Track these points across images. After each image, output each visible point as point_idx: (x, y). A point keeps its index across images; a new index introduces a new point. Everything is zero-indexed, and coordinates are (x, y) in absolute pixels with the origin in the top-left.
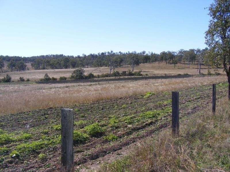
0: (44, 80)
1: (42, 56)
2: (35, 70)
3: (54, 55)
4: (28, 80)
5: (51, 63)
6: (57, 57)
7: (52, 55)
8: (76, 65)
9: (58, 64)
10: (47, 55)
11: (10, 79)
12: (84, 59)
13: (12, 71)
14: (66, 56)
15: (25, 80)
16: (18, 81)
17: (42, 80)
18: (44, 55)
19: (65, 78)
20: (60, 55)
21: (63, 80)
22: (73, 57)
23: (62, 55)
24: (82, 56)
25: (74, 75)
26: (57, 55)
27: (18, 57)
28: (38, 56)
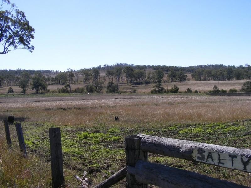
0: (213, 92)
1: (199, 66)
2: (196, 81)
3: (213, 65)
4: (196, 92)
5: (213, 73)
6: (217, 67)
7: (211, 65)
8: (241, 77)
9: (221, 75)
10: (205, 65)
11: (178, 89)
12: (248, 70)
13: (172, 82)
14: (226, 66)
15: (193, 91)
16: (186, 92)
17: (210, 92)
18: (202, 65)
19: (236, 91)
20: (220, 65)
21: (233, 92)
22: (234, 67)
23: (222, 65)
24: (245, 66)
25: (244, 87)
26: (216, 65)
27: (176, 67)
28: (195, 66)
